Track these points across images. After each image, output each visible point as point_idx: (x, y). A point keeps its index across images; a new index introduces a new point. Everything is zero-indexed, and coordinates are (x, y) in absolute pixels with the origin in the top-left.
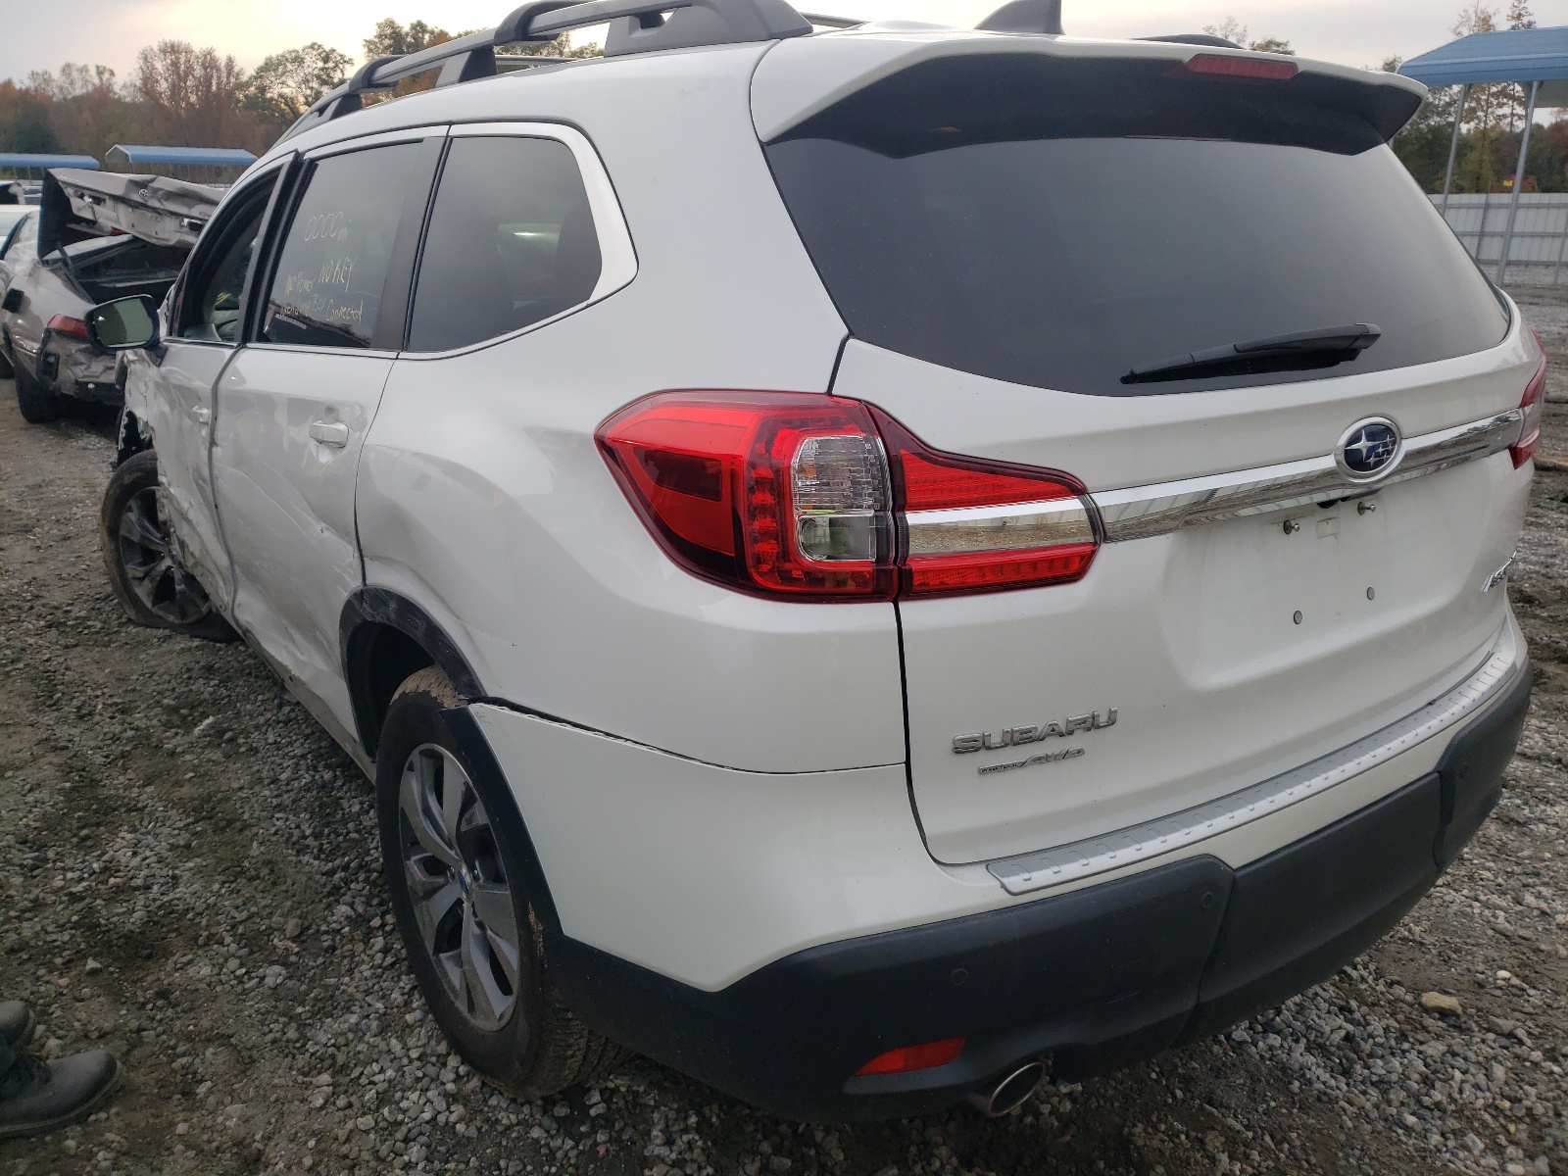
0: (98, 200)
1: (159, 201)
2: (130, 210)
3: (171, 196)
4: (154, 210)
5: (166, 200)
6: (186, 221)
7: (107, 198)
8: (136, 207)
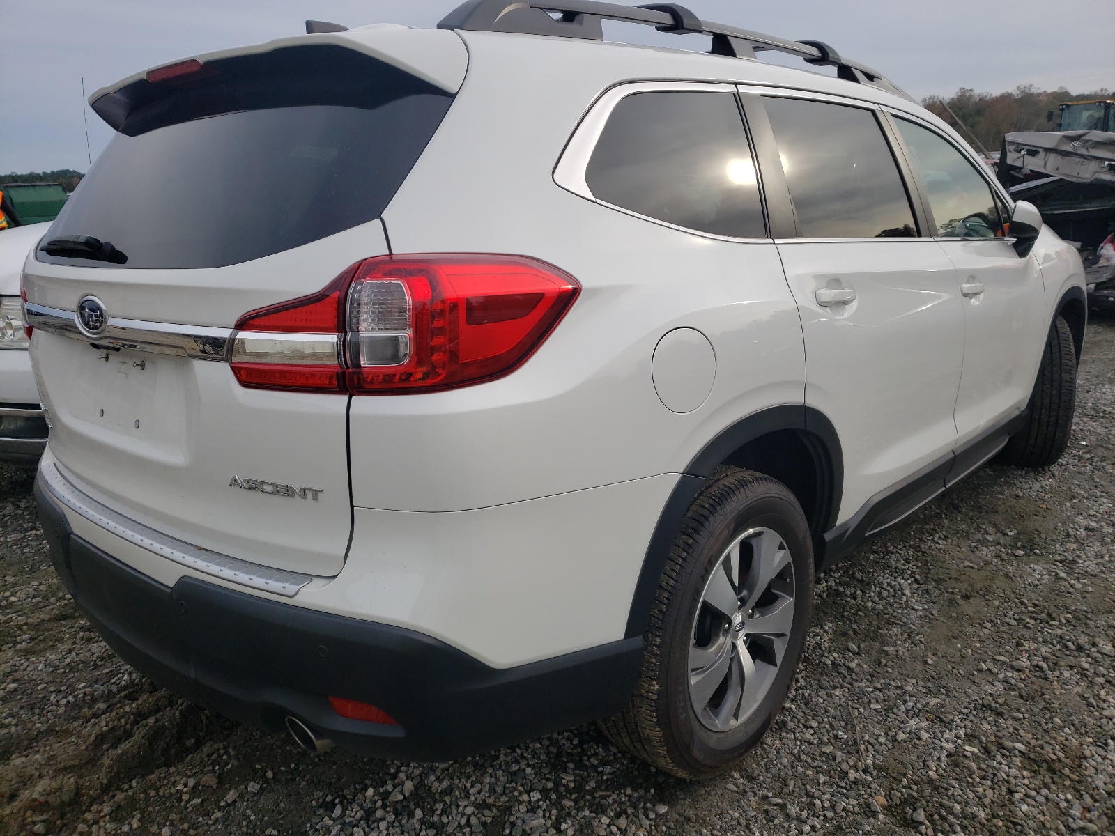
0: (1033, 152)
1: (1087, 149)
2: (1060, 157)
3: (1097, 145)
4: (1082, 156)
5: (1093, 148)
6: (1106, 163)
7: (1041, 150)
8: (1065, 155)
